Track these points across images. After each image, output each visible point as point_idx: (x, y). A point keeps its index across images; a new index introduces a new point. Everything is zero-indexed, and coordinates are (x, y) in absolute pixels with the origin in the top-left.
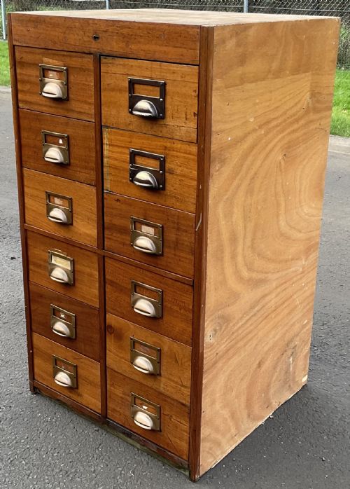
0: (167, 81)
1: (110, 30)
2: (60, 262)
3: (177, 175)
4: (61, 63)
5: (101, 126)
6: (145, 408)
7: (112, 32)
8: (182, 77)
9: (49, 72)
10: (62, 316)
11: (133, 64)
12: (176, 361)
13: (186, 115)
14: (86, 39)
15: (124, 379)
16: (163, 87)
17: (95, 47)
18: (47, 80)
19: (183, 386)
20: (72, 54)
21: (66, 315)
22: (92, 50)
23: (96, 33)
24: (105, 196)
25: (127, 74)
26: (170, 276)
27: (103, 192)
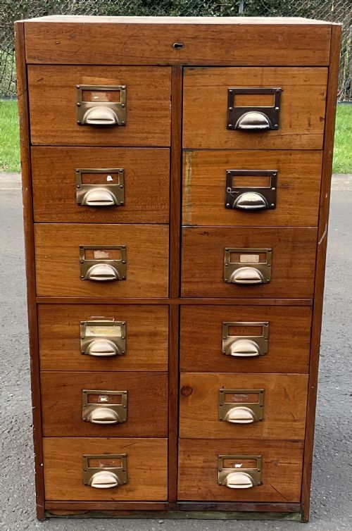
0: (285, 87)
1: (202, 37)
2: (100, 332)
3: (294, 189)
4: (115, 81)
5: (182, 149)
6: (239, 466)
7: (204, 38)
8: (305, 81)
9: (93, 94)
10: (102, 400)
11: (234, 73)
12: (286, 396)
13: (309, 121)
14: (159, 48)
15: (208, 443)
16: (278, 95)
17: (175, 57)
18: (89, 104)
19: (295, 421)
20: (135, 68)
21: (109, 395)
22: (172, 62)
23: (178, 40)
24: (184, 232)
25: (226, 85)
26: (281, 303)
27: (181, 228)
